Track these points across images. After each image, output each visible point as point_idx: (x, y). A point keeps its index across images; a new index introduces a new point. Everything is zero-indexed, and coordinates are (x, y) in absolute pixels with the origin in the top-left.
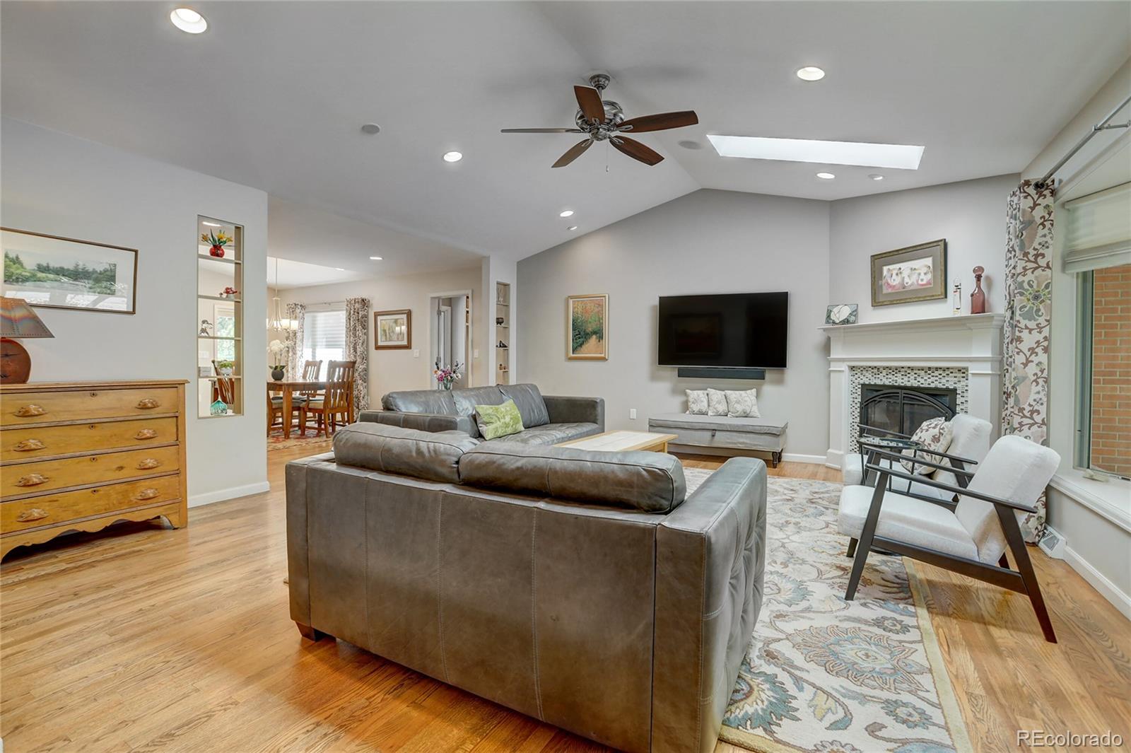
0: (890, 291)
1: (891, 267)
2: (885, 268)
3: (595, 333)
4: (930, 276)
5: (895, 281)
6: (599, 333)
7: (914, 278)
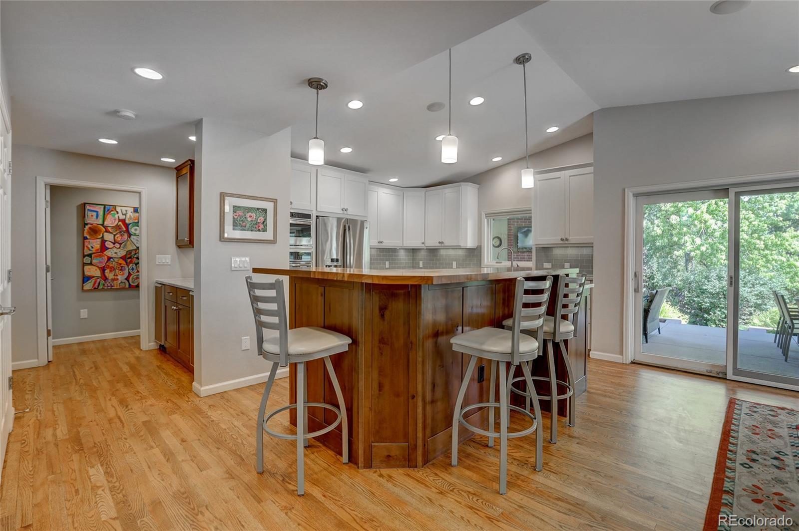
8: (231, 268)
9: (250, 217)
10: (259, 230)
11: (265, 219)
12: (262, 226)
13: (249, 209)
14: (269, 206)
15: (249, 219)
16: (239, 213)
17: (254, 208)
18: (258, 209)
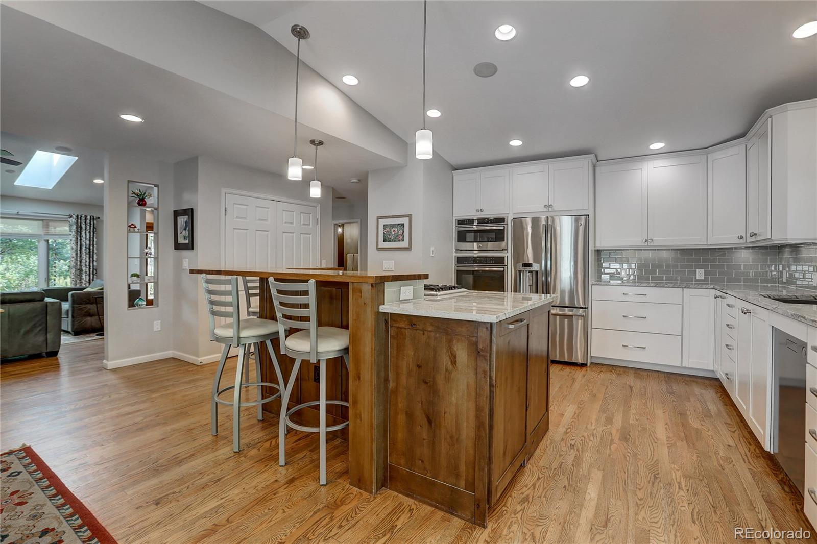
8: (382, 269)
9: (394, 231)
10: (399, 241)
11: (403, 232)
12: (401, 237)
13: (393, 226)
14: (405, 221)
15: (393, 233)
16: (387, 229)
17: (396, 224)
18: (399, 224)
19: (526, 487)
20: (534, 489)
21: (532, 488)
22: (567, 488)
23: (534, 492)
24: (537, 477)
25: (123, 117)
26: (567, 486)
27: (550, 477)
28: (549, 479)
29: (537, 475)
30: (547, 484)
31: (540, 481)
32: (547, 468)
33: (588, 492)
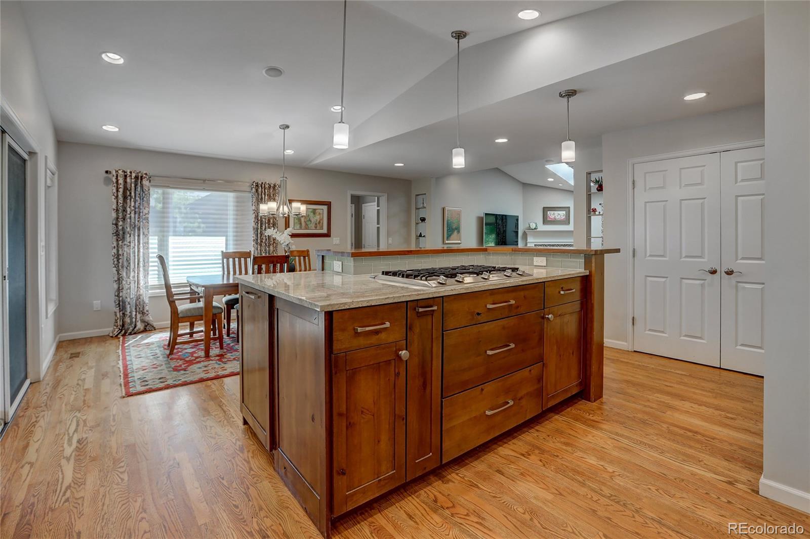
0: (550, 220)
1: (551, 212)
2: (548, 212)
3: (456, 229)
4: (564, 217)
5: (552, 217)
6: (458, 229)
7: (559, 217)
19: (251, 457)
20: (245, 460)
21: (247, 459)
22: (220, 479)
23: (242, 457)
24: (253, 468)
25: (496, 141)
26: (221, 480)
27: (244, 477)
28: (242, 475)
29: (255, 470)
30: (240, 470)
31: (248, 468)
32: (256, 483)
33: (200, 489)
